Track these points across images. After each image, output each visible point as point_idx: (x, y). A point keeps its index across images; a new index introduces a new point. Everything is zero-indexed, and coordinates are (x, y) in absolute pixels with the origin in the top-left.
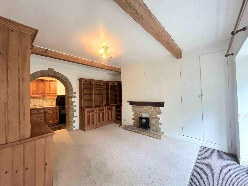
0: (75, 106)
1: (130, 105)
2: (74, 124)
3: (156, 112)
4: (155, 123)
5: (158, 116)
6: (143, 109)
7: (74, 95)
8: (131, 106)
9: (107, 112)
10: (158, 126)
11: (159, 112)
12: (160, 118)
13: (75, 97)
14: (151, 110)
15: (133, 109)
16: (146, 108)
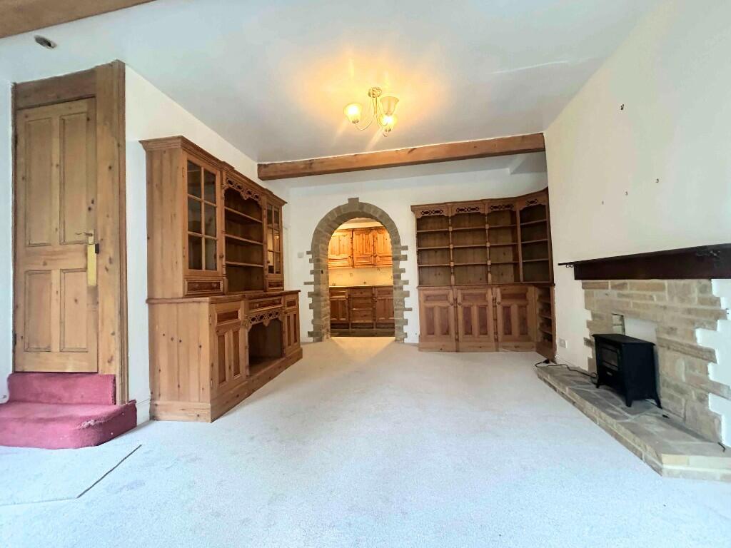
0: (406, 282)
1: (577, 278)
2: (406, 329)
3: (689, 311)
4: (684, 378)
5: (702, 337)
6: (624, 296)
7: (403, 253)
8: (579, 282)
9: (499, 308)
10: (703, 400)
11: (704, 313)
12: (711, 352)
13: (405, 258)
14: (660, 298)
15: (586, 295)
16: (634, 292)
